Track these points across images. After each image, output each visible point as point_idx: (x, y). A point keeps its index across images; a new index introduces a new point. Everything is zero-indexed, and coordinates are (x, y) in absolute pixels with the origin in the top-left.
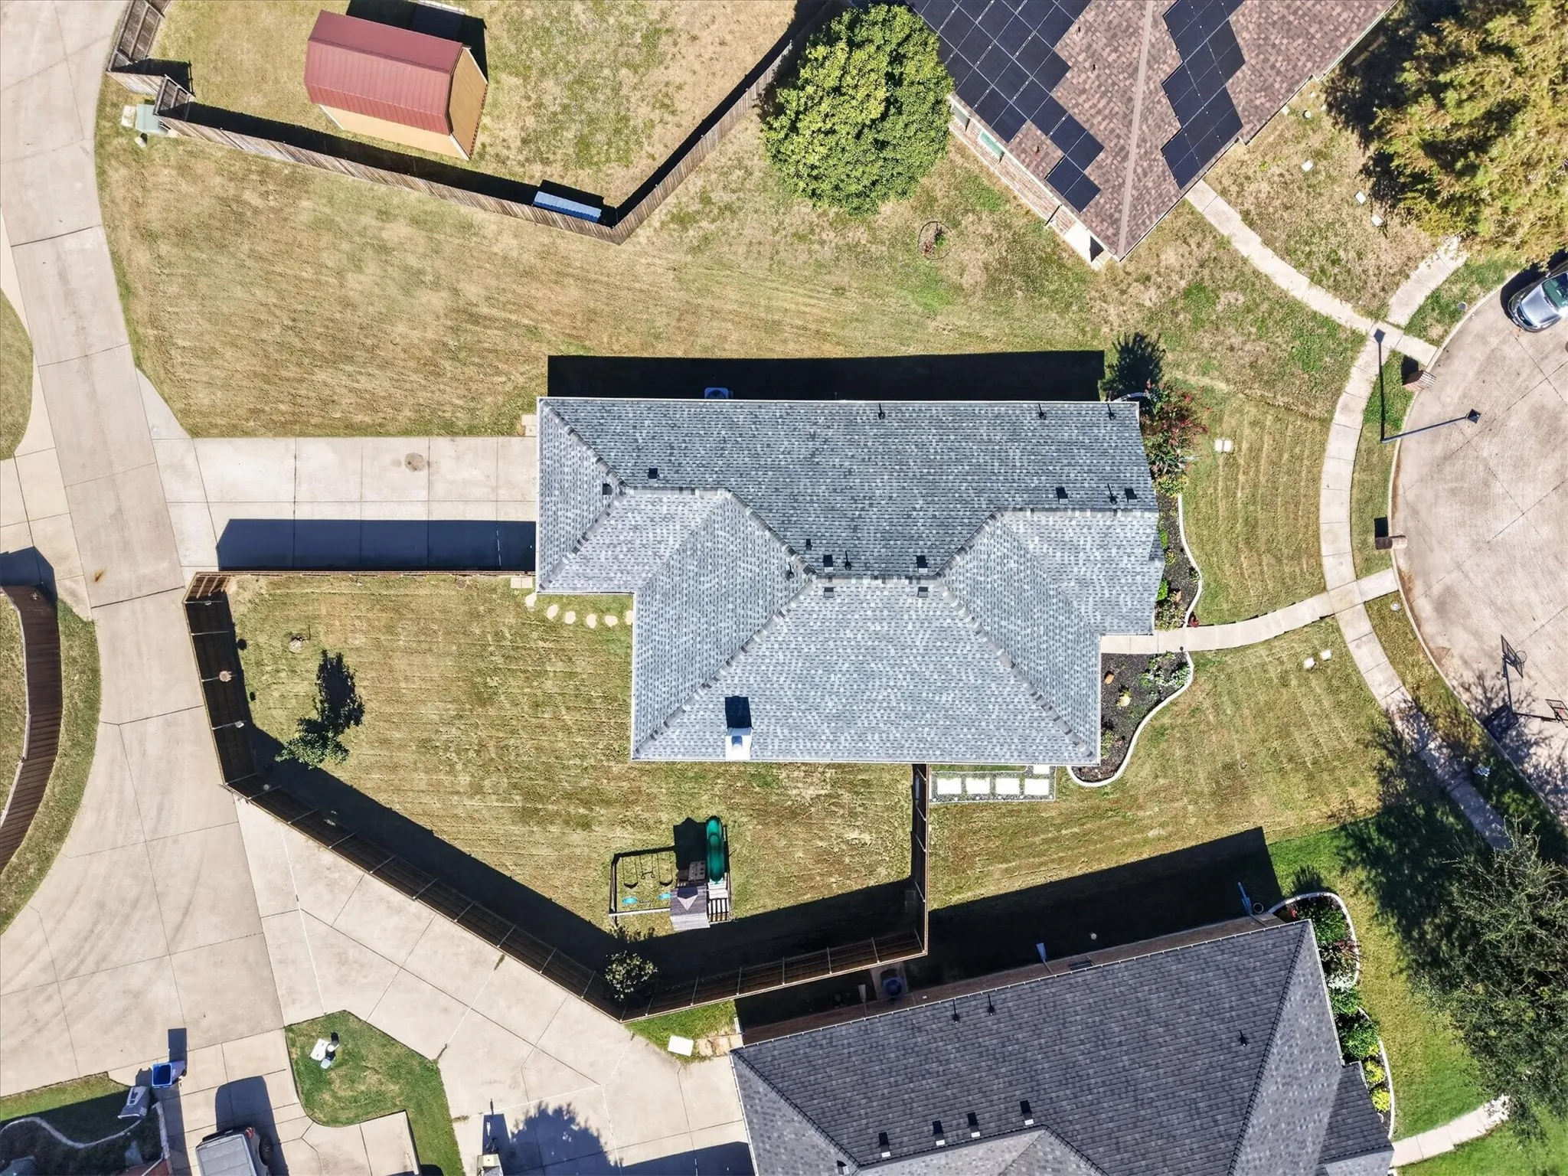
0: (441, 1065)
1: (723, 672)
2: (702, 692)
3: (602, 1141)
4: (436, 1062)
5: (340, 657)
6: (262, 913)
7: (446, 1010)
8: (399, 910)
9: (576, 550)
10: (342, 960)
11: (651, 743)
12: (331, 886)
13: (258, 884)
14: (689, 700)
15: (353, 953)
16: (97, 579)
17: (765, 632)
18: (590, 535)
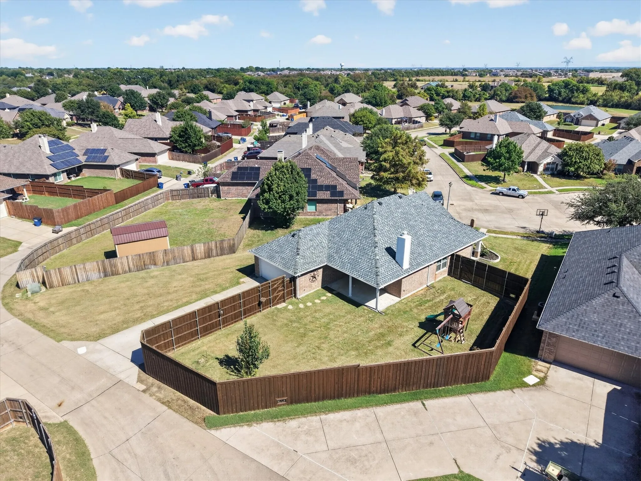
0: (466, 471)
1: (376, 239)
2: (377, 249)
3: (575, 440)
4: (461, 472)
5: (227, 356)
6: (281, 474)
7: (431, 443)
8: (354, 420)
9: (298, 254)
10: (353, 461)
11: (378, 277)
12: (308, 433)
13: (265, 461)
14: (376, 255)
15: (354, 454)
16: (60, 405)
17: (375, 221)
18: (299, 247)
